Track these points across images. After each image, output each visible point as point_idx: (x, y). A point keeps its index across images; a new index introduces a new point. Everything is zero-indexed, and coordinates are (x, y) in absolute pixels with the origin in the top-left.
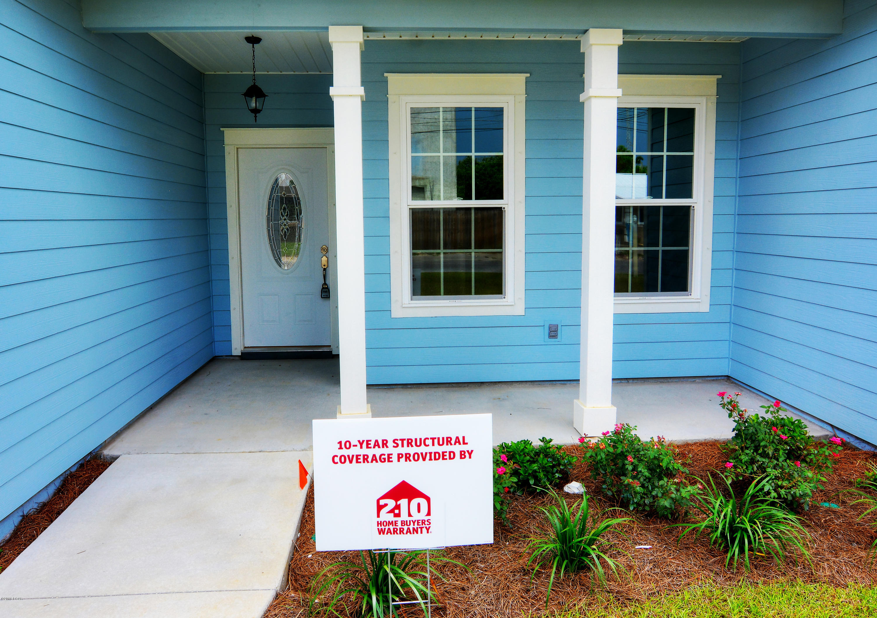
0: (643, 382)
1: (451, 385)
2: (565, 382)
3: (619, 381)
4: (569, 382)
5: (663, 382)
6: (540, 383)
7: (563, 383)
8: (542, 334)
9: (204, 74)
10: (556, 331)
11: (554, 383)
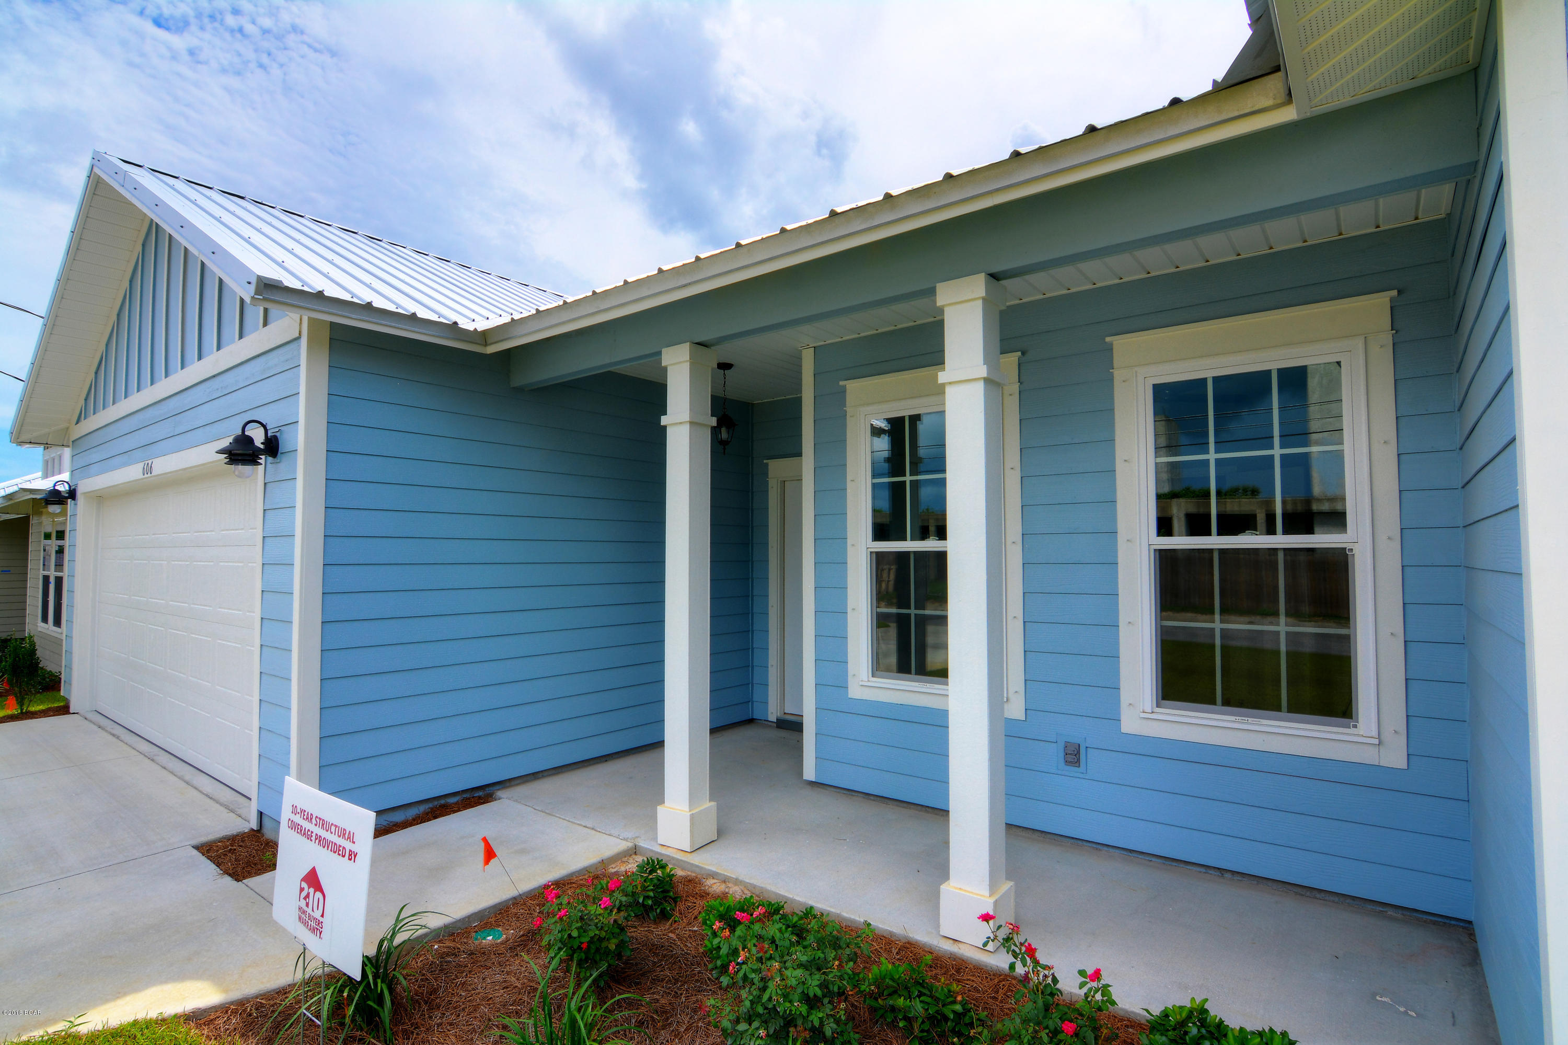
0: (1256, 882)
1: (924, 809)
2: (1099, 847)
3: (1203, 870)
4: (1106, 848)
5: (1302, 895)
6: (1056, 837)
7: (1094, 846)
8: (1055, 753)
9: (753, 404)
10: (1077, 754)
11: (1080, 842)
